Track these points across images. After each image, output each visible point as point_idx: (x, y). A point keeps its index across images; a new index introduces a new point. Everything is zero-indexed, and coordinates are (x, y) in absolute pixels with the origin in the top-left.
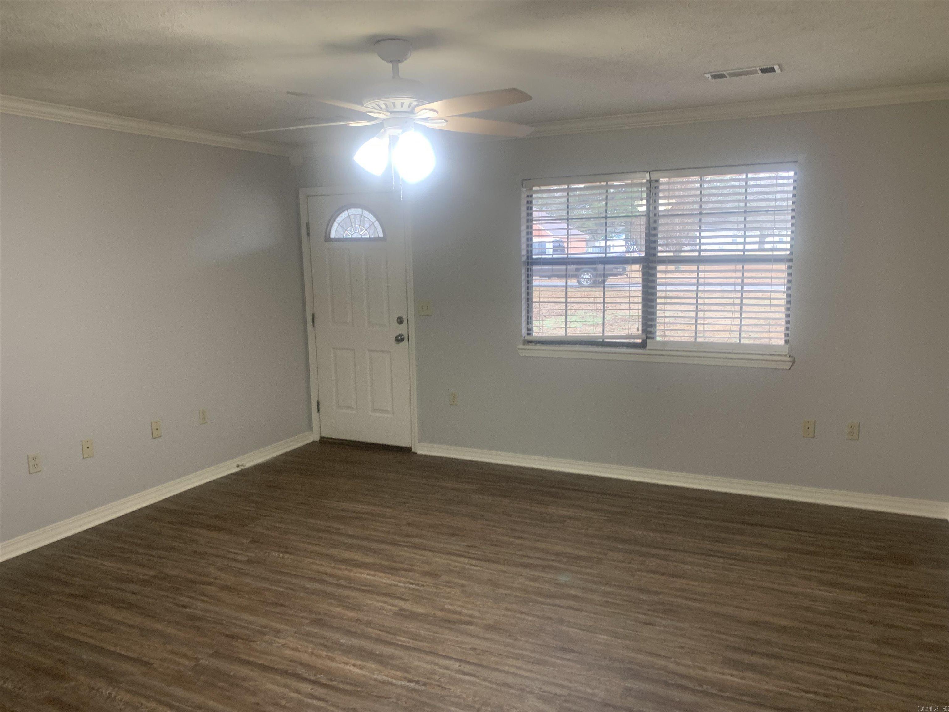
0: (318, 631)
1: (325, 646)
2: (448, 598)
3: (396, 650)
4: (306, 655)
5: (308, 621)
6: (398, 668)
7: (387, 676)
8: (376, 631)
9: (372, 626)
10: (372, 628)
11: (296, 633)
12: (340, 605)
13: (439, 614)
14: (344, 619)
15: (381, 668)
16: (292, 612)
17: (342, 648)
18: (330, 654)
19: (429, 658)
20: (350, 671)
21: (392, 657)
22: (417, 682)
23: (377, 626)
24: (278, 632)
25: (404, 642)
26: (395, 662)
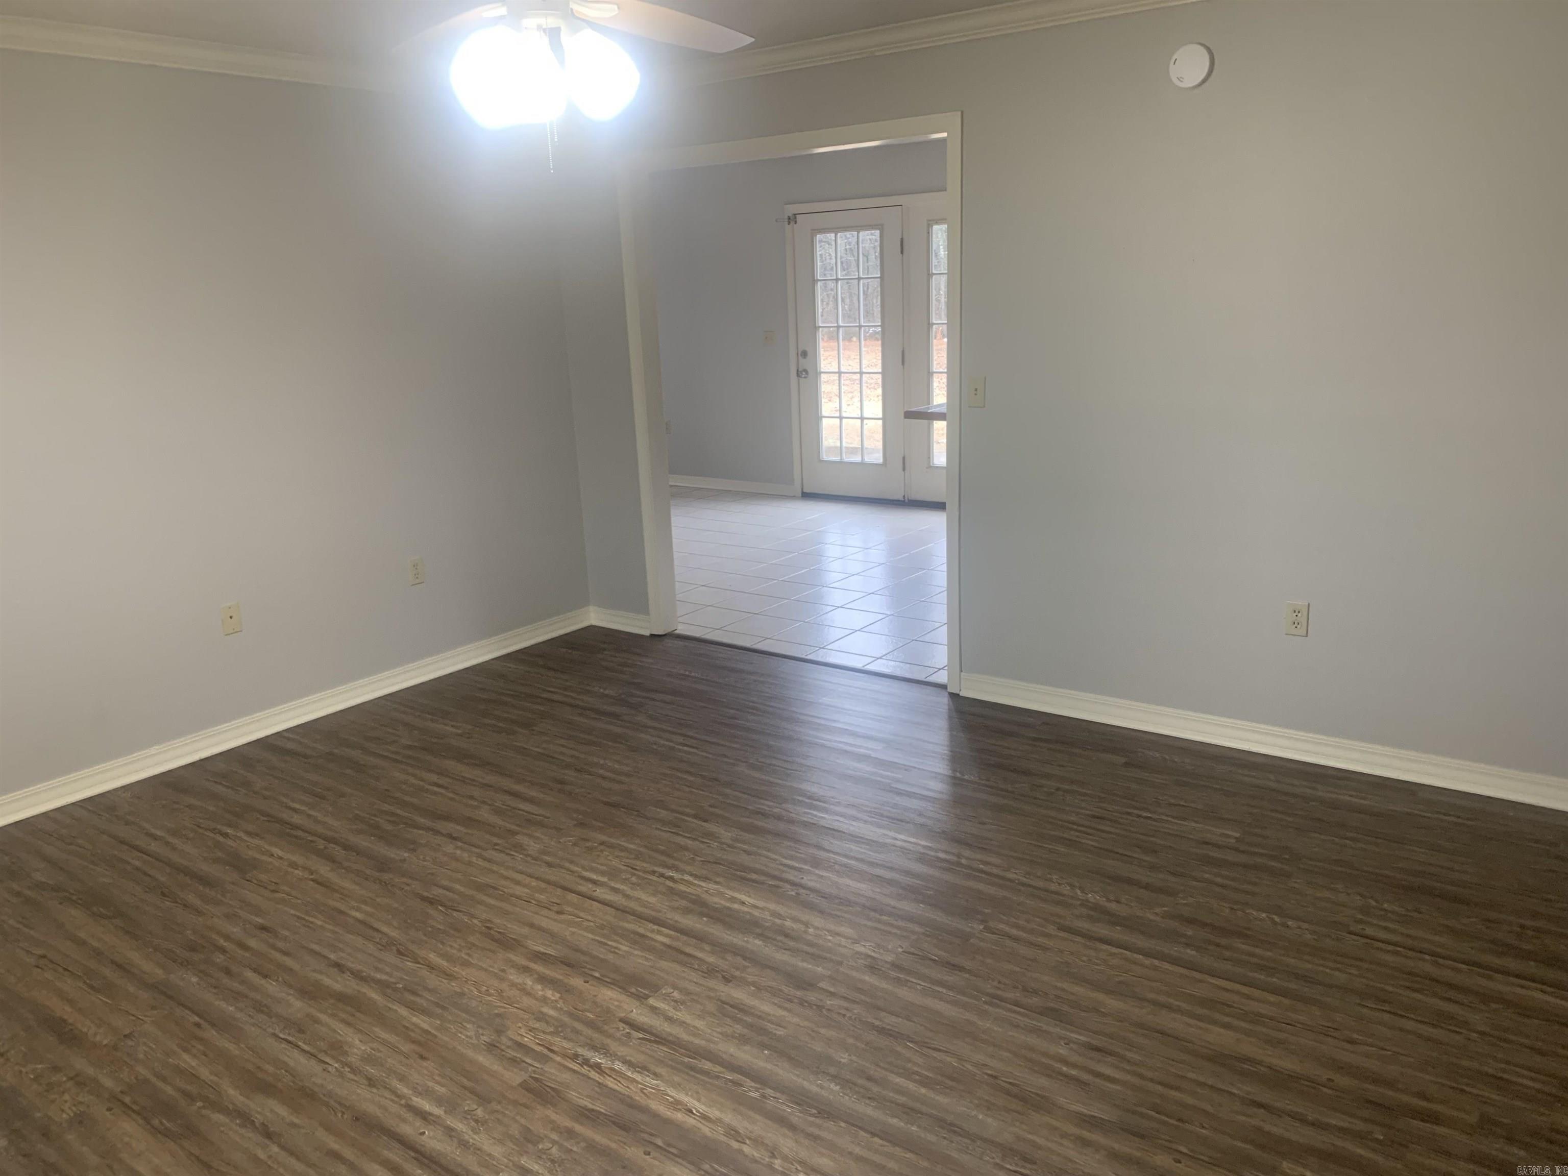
0: (800, 964)
1: (787, 936)
2: (541, 1017)
3: (676, 921)
4: (816, 924)
5: (821, 985)
6: (682, 895)
7: (699, 886)
8: (700, 955)
9: (704, 968)
10: (707, 963)
11: (840, 963)
12: (760, 1017)
13: (577, 982)
14: (753, 984)
15: (704, 896)
16: (857, 1009)
17: (758, 931)
18: (778, 921)
19: (633, 905)
20: (750, 896)
21: (686, 911)
22: (662, 875)
23: (696, 967)
24: (873, 968)
25: (659, 933)
26: (684, 903)
